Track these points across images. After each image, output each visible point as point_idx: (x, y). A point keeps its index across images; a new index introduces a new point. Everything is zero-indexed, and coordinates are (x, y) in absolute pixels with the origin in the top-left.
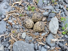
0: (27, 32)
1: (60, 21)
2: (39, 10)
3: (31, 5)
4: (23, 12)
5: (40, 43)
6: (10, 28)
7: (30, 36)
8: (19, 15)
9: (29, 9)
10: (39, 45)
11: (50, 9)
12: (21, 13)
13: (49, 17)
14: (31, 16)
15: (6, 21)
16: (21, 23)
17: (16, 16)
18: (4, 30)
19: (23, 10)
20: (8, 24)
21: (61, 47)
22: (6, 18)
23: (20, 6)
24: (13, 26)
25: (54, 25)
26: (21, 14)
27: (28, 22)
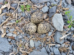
0: (32, 37)
1: (63, 14)
2: (35, 7)
3: (23, 3)
4: (18, 17)
5: (50, 45)
6: (14, 43)
7: (37, 41)
8: (16, 23)
9: (23, 10)
10: (50, 47)
11: (49, 1)
12: (16, 18)
13: (50, 12)
14: (29, 17)
15: (5, 37)
16: (22, 30)
17: (12, 25)
18: (9, 48)
19: (16, 14)
20: (9, 40)
21: (69, 40)
22: (3, 33)
23: (10, 10)
24: (15, 38)
25: (59, 23)
26: (16, 20)
27: (31, 29)
